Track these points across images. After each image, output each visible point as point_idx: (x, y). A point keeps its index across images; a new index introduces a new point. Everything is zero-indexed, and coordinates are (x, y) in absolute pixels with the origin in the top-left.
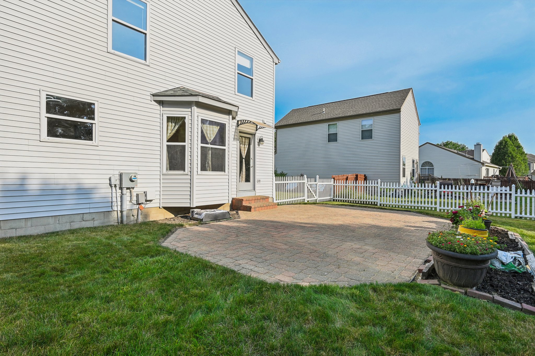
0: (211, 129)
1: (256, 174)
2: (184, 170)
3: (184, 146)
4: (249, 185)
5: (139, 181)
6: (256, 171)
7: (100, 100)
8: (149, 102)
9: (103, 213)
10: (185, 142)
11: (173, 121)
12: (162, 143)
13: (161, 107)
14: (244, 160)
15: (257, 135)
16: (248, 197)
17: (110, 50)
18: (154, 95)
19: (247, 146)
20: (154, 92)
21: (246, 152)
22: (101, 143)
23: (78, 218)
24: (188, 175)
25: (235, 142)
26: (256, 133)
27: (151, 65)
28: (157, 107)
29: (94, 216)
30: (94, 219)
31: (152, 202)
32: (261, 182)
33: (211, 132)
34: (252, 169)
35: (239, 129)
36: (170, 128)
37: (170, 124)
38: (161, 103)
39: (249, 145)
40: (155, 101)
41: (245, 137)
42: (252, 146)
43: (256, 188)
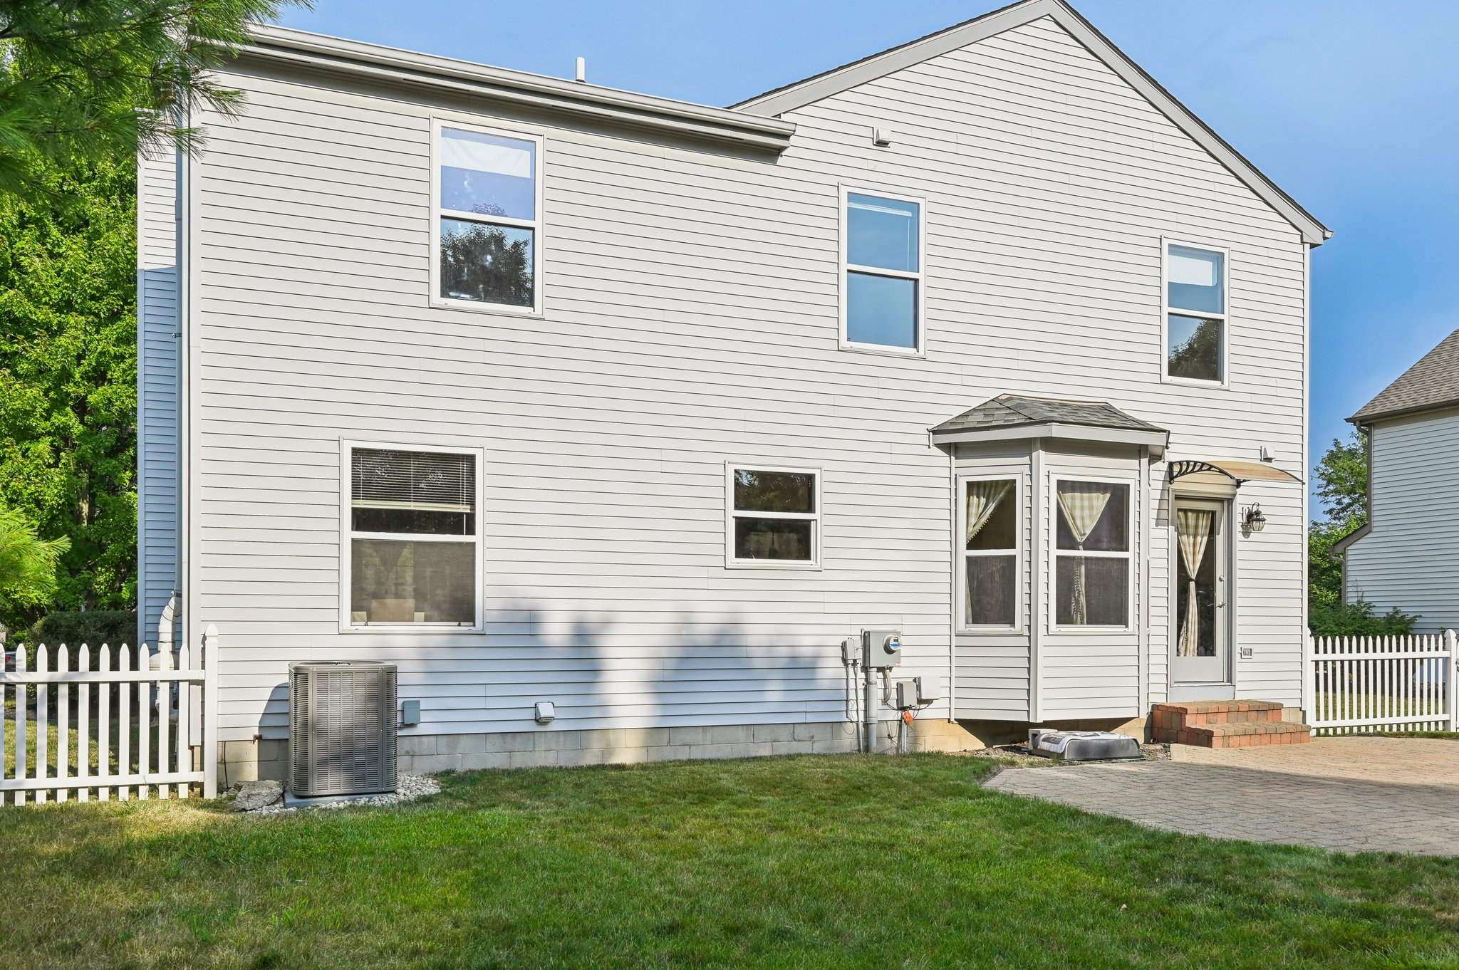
0: (1086, 503)
1: (1238, 630)
2: (1012, 623)
3: (1012, 559)
4: (1213, 666)
5: (904, 651)
6: (1238, 620)
7: (826, 465)
8: (925, 450)
9: (829, 725)
10: (1014, 547)
11: (982, 491)
12: (954, 553)
13: (953, 458)
14: (1192, 585)
15: (1239, 500)
16: (1206, 703)
17: (844, 343)
18: (935, 432)
19: (1205, 539)
20: (937, 422)
21: (1199, 557)
22: (827, 564)
23: (784, 734)
24: (1021, 635)
25: (1162, 532)
26: (1234, 495)
27: (930, 356)
28: (943, 459)
29: (813, 730)
30: (813, 737)
31: (931, 706)
32: (1255, 657)
33: (1087, 512)
34: (1220, 615)
35: (1174, 490)
36: (973, 510)
37: (974, 499)
38: (953, 449)
39: (1212, 532)
40: (937, 445)
41: (1197, 512)
42: (1220, 540)
43: (1238, 677)
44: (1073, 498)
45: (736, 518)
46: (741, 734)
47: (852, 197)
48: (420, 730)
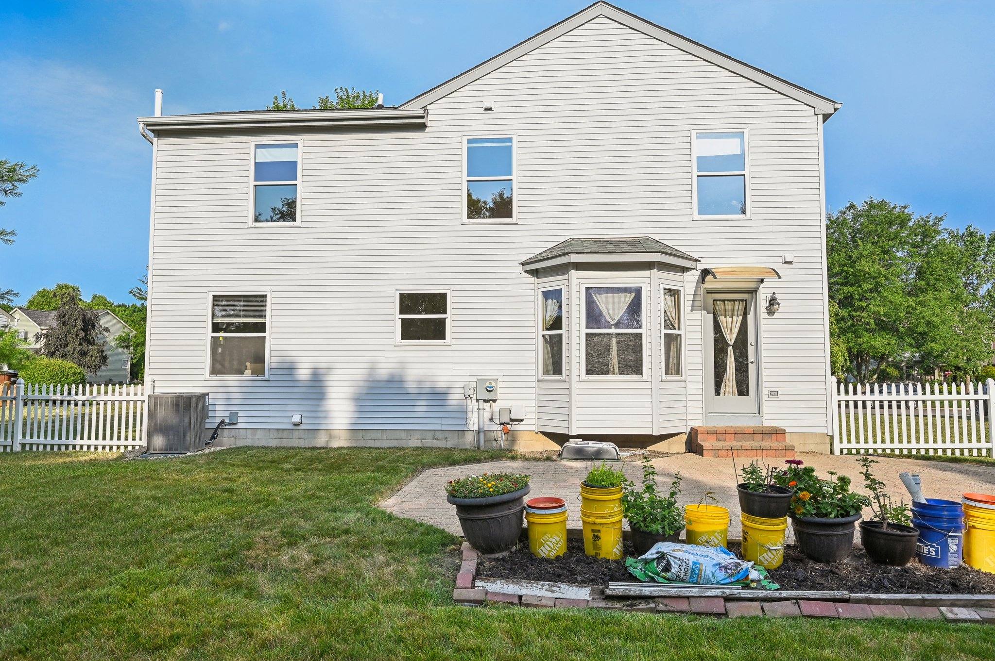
0: (616, 300)
1: (764, 378)
2: (561, 373)
3: (561, 335)
4: (747, 403)
5: (499, 391)
6: (764, 372)
7: (454, 288)
8: (518, 275)
9: (457, 432)
11: (554, 297)
12: (537, 333)
13: (536, 278)
14: (730, 348)
15: (762, 291)
17: (465, 220)
18: (523, 264)
19: (740, 318)
20: (524, 258)
21: (736, 330)
22: (454, 342)
23: (429, 435)
24: (565, 381)
25: (697, 315)
26: (759, 288)
27: (519, 222)
28: (532, 280)
29: (447, 434)
30: (446, 438)
31: (522, 423)
32: (781, 397)
33: (616, 305)
34: (752, 368)
35: (704, 288)
36: (549, 308)
37: (550, 301)
38: (535, 273)
39: (745, 314)
40: (526, 272)
41: (734, 301)
42: (750, 318)
43: (765, 410)
44: (607, 298)
45: (402, 319)
46: (403, 435)
47: (470, 141)
48: (239, 426)
